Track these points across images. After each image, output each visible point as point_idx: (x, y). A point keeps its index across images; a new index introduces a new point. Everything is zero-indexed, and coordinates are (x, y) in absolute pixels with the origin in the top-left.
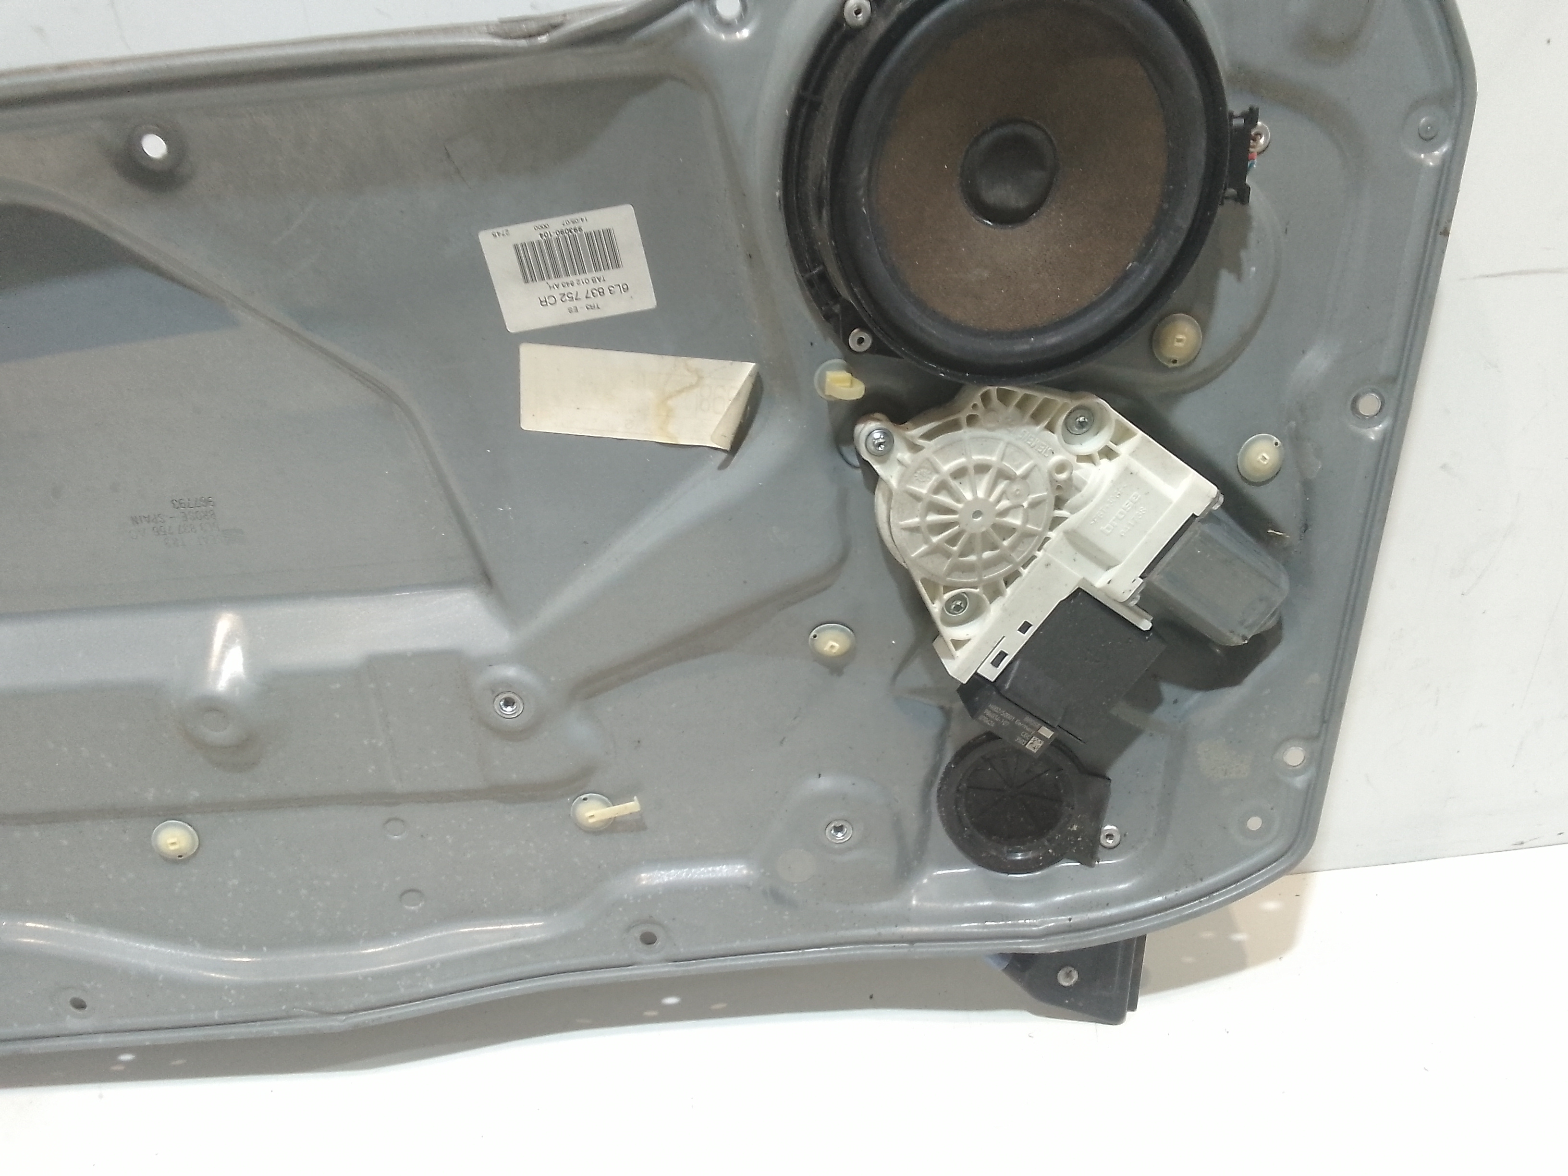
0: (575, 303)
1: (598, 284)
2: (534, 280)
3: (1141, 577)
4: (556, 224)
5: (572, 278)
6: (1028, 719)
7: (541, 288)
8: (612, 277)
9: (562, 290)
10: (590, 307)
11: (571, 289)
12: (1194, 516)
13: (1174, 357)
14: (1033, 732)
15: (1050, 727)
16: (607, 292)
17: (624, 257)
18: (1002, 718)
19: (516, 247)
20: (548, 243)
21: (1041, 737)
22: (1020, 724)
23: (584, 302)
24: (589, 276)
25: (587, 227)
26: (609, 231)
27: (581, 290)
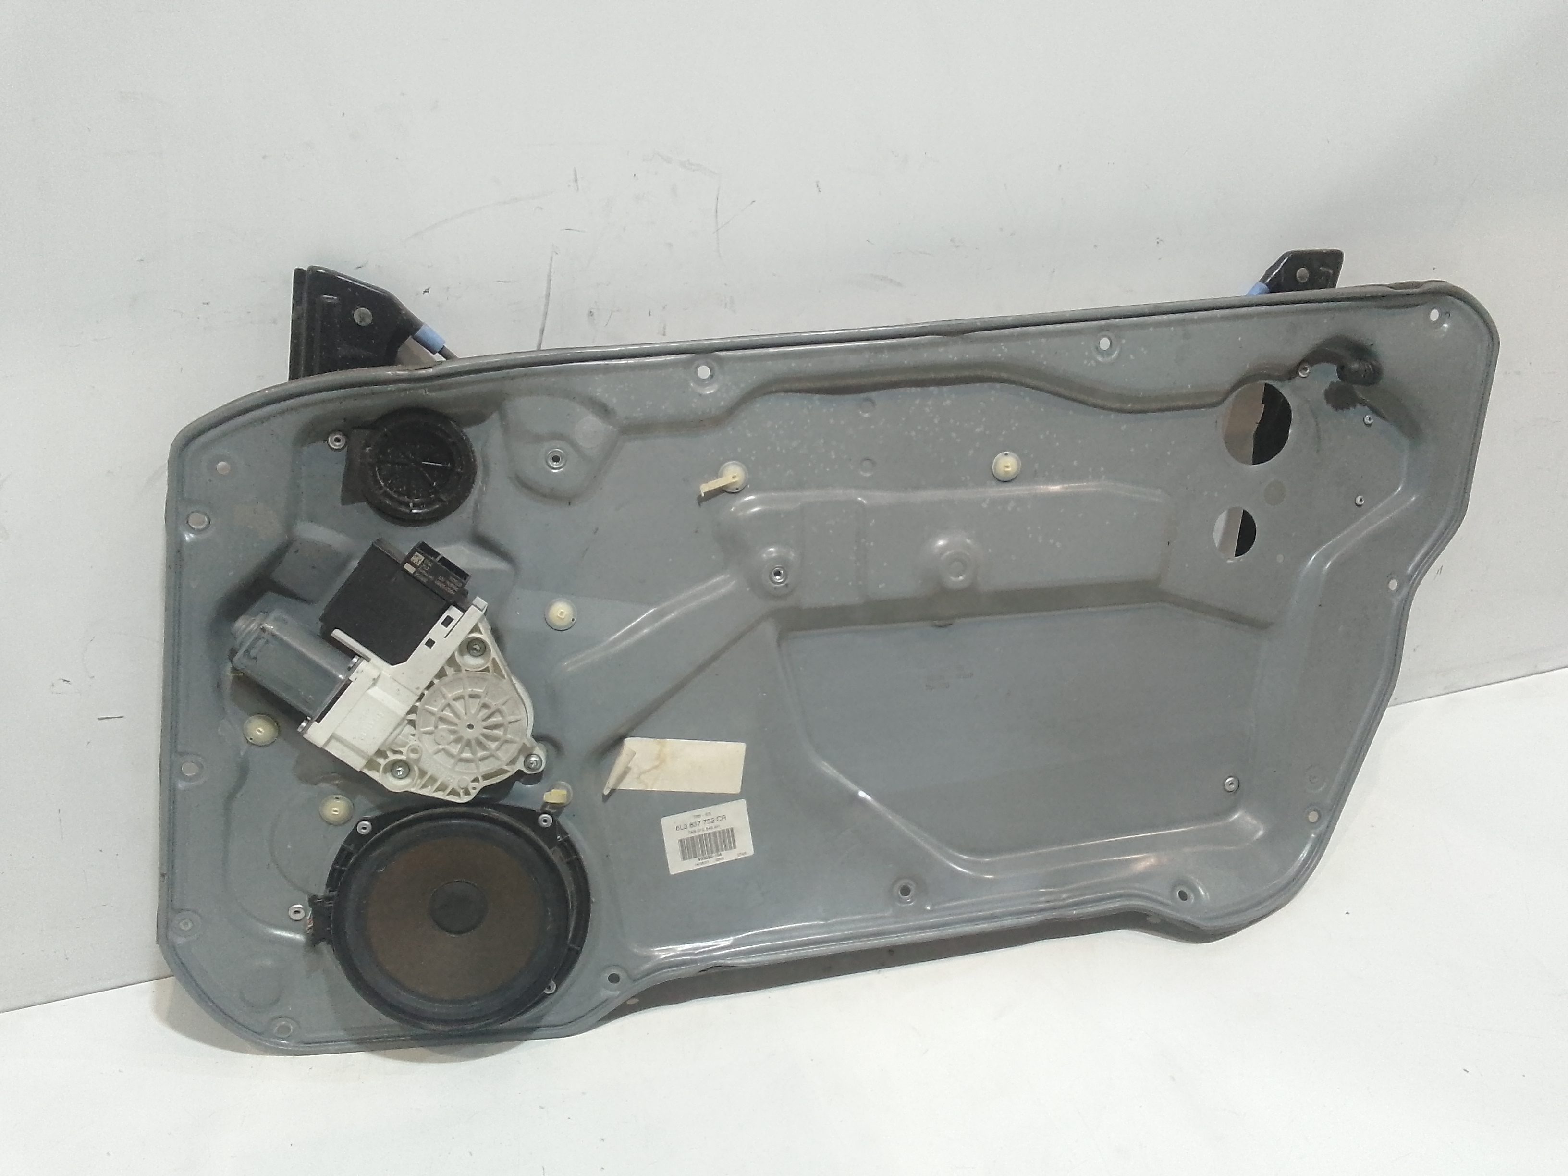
0: (707, 818)
1: (693, 829)
2: (728, 830)
3: (351, 681)
4: (712, 861)
5: (707, 832)
6: (424, 580)
7: (724, 825)
8: (685, 835)
9: (713, 825)
10: (699, 816)
11: (708, 826)
12: (319, 722)
13: (338, 801)
14: (420, 569)
15: (407, 572)
16: (688, 825)
17: (677, 846)
18: (444, 583)
19: (735, 847)
20: (717, 850)
21: (413, 564)
22: (431, 577)
23: (701, 819)
24: (697, 834)
25: (696, 860)
26: (684, 859)
27: (702, 826)
